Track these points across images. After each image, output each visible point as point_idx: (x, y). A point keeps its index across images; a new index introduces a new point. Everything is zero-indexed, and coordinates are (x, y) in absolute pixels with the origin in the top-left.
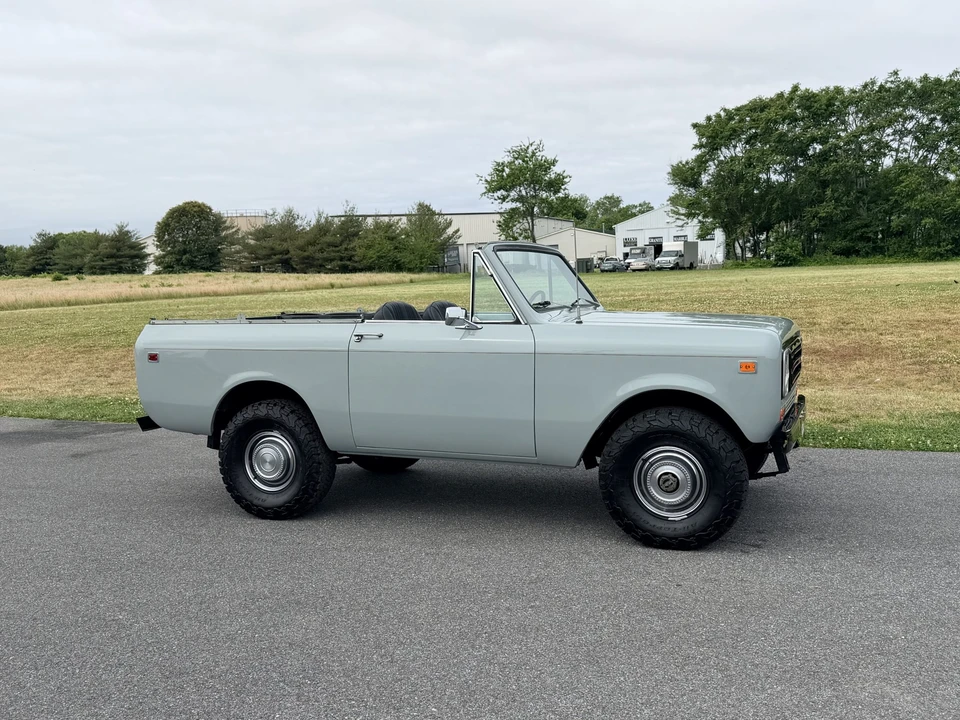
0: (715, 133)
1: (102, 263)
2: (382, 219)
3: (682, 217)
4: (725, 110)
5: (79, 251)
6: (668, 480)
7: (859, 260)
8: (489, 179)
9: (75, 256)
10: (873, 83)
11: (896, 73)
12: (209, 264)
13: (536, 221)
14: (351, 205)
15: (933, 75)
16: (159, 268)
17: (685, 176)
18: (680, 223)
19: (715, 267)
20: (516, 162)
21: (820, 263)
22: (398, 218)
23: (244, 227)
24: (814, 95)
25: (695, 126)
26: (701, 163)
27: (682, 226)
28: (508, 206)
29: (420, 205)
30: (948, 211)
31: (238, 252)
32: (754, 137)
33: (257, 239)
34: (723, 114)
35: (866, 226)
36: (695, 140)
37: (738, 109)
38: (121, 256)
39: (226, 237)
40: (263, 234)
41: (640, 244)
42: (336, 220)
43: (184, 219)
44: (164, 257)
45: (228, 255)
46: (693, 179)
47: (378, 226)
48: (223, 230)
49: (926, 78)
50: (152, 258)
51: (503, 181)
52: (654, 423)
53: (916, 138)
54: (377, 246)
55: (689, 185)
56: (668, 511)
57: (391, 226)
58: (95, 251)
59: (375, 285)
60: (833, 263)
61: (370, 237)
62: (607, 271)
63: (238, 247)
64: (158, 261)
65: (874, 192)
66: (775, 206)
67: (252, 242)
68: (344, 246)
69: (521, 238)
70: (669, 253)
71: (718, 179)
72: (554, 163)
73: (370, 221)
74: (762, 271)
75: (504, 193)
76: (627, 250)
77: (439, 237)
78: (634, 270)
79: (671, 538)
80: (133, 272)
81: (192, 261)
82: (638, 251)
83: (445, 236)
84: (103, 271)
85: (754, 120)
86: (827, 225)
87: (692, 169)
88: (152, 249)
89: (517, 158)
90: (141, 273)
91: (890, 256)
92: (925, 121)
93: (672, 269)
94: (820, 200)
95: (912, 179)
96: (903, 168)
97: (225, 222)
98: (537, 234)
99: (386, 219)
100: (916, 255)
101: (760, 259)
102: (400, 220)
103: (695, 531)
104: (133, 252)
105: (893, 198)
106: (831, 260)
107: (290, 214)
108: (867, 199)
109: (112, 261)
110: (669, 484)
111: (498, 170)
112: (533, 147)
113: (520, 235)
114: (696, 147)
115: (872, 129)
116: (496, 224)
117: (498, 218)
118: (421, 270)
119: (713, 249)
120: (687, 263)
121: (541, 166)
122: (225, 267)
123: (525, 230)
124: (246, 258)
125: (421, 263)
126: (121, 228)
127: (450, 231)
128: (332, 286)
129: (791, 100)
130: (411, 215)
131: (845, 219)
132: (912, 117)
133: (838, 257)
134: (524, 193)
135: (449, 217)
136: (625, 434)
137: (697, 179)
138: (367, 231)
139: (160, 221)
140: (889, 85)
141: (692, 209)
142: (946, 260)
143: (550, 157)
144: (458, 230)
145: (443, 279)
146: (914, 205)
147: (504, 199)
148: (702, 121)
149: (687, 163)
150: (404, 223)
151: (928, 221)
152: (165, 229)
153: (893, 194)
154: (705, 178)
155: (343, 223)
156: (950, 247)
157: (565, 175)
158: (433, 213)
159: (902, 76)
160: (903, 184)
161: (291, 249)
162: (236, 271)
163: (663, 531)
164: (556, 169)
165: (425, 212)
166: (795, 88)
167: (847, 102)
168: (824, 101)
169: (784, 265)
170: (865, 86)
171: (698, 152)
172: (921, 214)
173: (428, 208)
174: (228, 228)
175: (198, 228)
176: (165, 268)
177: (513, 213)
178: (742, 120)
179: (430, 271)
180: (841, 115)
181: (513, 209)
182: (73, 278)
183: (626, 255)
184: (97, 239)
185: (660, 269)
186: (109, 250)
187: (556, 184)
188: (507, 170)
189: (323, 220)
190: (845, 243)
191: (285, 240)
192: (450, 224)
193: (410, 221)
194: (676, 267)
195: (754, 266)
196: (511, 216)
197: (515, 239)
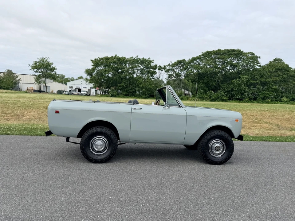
0: (97, 63)
4: (99, 58)
6: (218, 148)
7: (129, 97)
8: (32, 65)
10: (132, 57)
11: (137, 56)
13: (46, 79)
15: (145, 58)
17: (89, 72)
18: (87, 84)
19: (93, 96)
20: (41, 62)
21: (121, 97)
24: (120, 58)
25: (91, 60)
26: (93, 70)
28: (38, 74)
29: (8, 70)
30: (148, 88)
32: (106, 65)
34: (98, 59)
35: (131, 90)
36: (92, 64)
37: (102, 58)
41: (74, 88)
46: (91, 73)
49: (143, 58)
51: (37, 66)
52: (216, 134)
53: (140, 71)
55: (90, 75)
56: (216, 155)
60: (123, 97)
62: (67, 94)
66: (111, 82)
69: (42, 83)
70: (84, 91)
71: (97, 74)
72: (52, 64)
74: (108, 98)
75: (37, 70)
76: (71, 89)
77: (14, 80)
78: (75, 95)
79: (218, 162)
82: (74, 90)
83: (16, 80)
85: (106, 62)
86: (122, 89)
87: (91, 71)
89: (41, 61)
91: (135, 97)
92: (143, 68)
93: (85, 95)
94: (120, 83)
95: (140, 80)
96: (139, 78)
98: (46, 82)
100: (141, 97)
101: (105, 94)
103: (223, 160)
105: (137, 84)
108: (131, 83)
110: (217, 149)
111: (35, 63)
112: (46, 59)
113: (42, 82)
114: (92, 66)
115: (133, 68)
116: (34, 78)
117: (35, 77)
118: (8, 89)
119: (93, 92)
120: (88, 94)
121: (48, 64)
123: (43, 81)
125: (8, 87)
127: (18, 79)
129: (115, 58)
130: (5, 73)
131: (126, 88)
132: (140, 67)
134: (43, 70)
135: (18, 75)
136: (208, 136)
140: (136, 59)
141: (91, 81)
143: (51, 62)
144: (20, 79)
145: (16, 92)
146: (141, 86)
147: (37, 72)
148: (94, 60)
149: (90, 69)
150: (2, 75)
151: (144, 90)
153: (137, 83)
154: (94, 74)
157: (55, 67)
158: (12, 73)
159: (139, 57)
163: (216, 160)
164: (53, 66)
166: (116, 56)
167: (127, 61)
168: (122, 60)
169: (113, 97)
170: (131, 58)
171: (92, 67)
172: (142, 88)
173: (11, 71)
177: (39, 76)
178: (103, 61)
179: (11, 90)
180: (125, 64)
183: (70, 91)
185: (81, 95)
187: (53, 69)
188: (38, 64)
190: (126, 93)
192: (17, 77)
194: (86, 95)
195: (106, 96)
196: (39, 77)
197: (40, 83)
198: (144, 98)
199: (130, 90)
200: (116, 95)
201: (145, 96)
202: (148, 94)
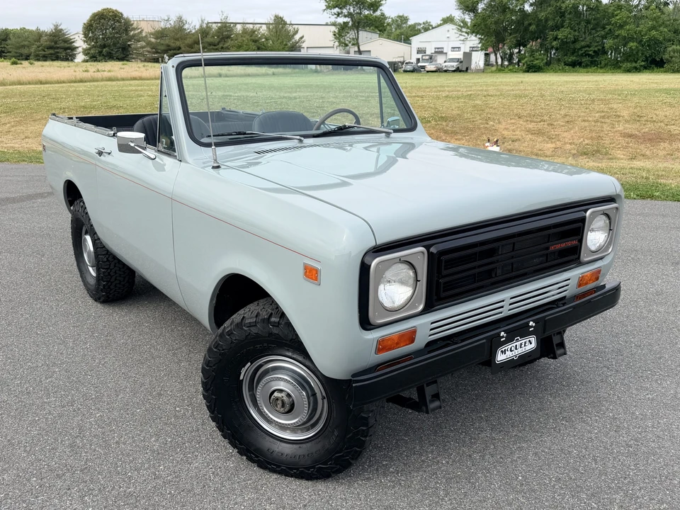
1: (44, 53)
2: (248, 26)
3: (464, 34)
5: (26, 43)
7: (581, 70)
9: (24, 46)
12: (122, 56)
13: (360, 33)
14: (225, 15)
16: (87, 58)
17: (467, 3)
18: (462, 38)
19: (478, 71)
21: (555, 71)
22: (259, 25)
23: (147, 29)
27: (463, 41)
28: (341, 20)
29: (276, 16)
30: (645, 38)
31: (142, 47)
33: (156, 38)
35: (588, 46)
38: (58, 48)
39: (134, 35)
40: (161, 34)
41: (429, 52)
42: (214, 25)
43: (102, 21)
44: (90, 49)
45: (136, 49)
46: (473, 6)
47: (245, 31)
48: (131, 31)
50: (80, 49)
54: (245, 46)
55: (470, 11)
57: (254, 32)
58: (38, 44)
59: (249, 75)
60: (564, 71)
61: (240, 40)
62: (409, 71)
63: (144, 44)
64: (86, 52)
65: (595, 22)
67: (153, 40)
68: (221, 45)
69: (350, 45)
70: (452, 60)
71: (490, 7)
73: (239, 27)
74: (516, 75)
75: (339, 11)
76: (419, 56)
77: (289, 41)
78: (428, 72)
80: (67, 60)
81: (110, 53)
82: (427, 57)
83: (293, 40)
84: (45, 58)
86: (562, 45)
88: (80, 43)
90: (72, 60)
91: (601, 68)
93: (454, 71)
94: (557, 27)
95: (624, 13)
97: (132, 24)
98: (360, 41)
99: (251, 26)
100: (620, 67)
101: (510, 64)
102: (261, 27)
104: (66, 45)
105: (608, 27)
106: (563, 69)
107: (180, 19)
108: (590, 26)
109: (51, 51)
113: (350, 42)
116: (332, 33)
117: (333, 28)
119: (478, 59)
120: (463, 68)
122: (134, 58)
123: (353, 39)
124: (149, 52)
126: (56, 26)
127: (297, 37)
128: (220, 75)
130: (270, 24)
131: (574, 42)
133: (567, 67)
134: (352, 10)
135: (296, 27)
137: (476, 7)
138: (237, 35)
139: (85, 22)
141: (475, 29)
142: (639, 72)
144: (303, 37)
145: (295, 73)
146: (623, 33)
147: (338, 15)
150: (264, 29)
151: (633, 45)
152: (89, 28)
153: (609, 24)
154: (481, 7)
155: (220, 28)
156: (643, 63)
158: (285, 23)
160: (618, 17)
161: (182, 46)
162: (142, 61)
165: (279, 21)
169: (531, 72)
172: (627, 39)
173: (282, 19)
174: (134, 29)
175: (113, 29)
176: (91, 58)
177: (344, 25)
181: (344, 23)
182: (26, 63)
183: (418, 60)
184: (39, 35)
185: (446, 71)
186: (48, 43)
187: (375, 5)
189: (205, 26)
190: (573, 58)
191: (177, 39)
192: (296, 32)
193: (268, 28)
194: (458, 70)
195: (511, 71)
196: (343, 28)
197: (347, 45)
198: (628, 71)
199: (585, 47)
200: (542, 64)
201: (634, 64)
202: (646, 56)
